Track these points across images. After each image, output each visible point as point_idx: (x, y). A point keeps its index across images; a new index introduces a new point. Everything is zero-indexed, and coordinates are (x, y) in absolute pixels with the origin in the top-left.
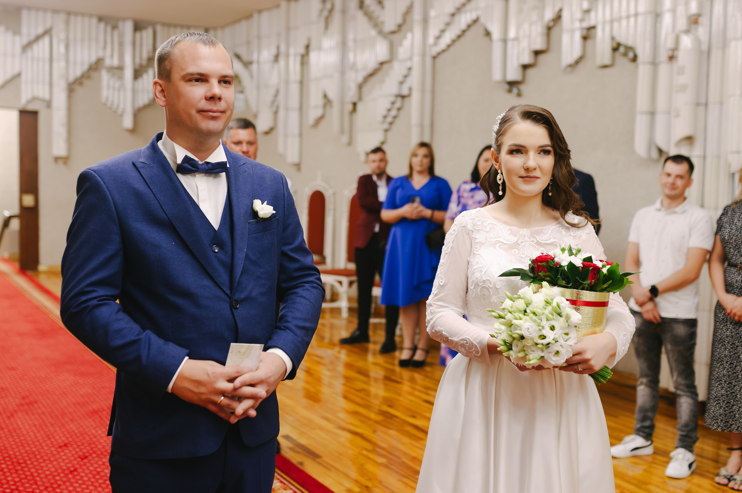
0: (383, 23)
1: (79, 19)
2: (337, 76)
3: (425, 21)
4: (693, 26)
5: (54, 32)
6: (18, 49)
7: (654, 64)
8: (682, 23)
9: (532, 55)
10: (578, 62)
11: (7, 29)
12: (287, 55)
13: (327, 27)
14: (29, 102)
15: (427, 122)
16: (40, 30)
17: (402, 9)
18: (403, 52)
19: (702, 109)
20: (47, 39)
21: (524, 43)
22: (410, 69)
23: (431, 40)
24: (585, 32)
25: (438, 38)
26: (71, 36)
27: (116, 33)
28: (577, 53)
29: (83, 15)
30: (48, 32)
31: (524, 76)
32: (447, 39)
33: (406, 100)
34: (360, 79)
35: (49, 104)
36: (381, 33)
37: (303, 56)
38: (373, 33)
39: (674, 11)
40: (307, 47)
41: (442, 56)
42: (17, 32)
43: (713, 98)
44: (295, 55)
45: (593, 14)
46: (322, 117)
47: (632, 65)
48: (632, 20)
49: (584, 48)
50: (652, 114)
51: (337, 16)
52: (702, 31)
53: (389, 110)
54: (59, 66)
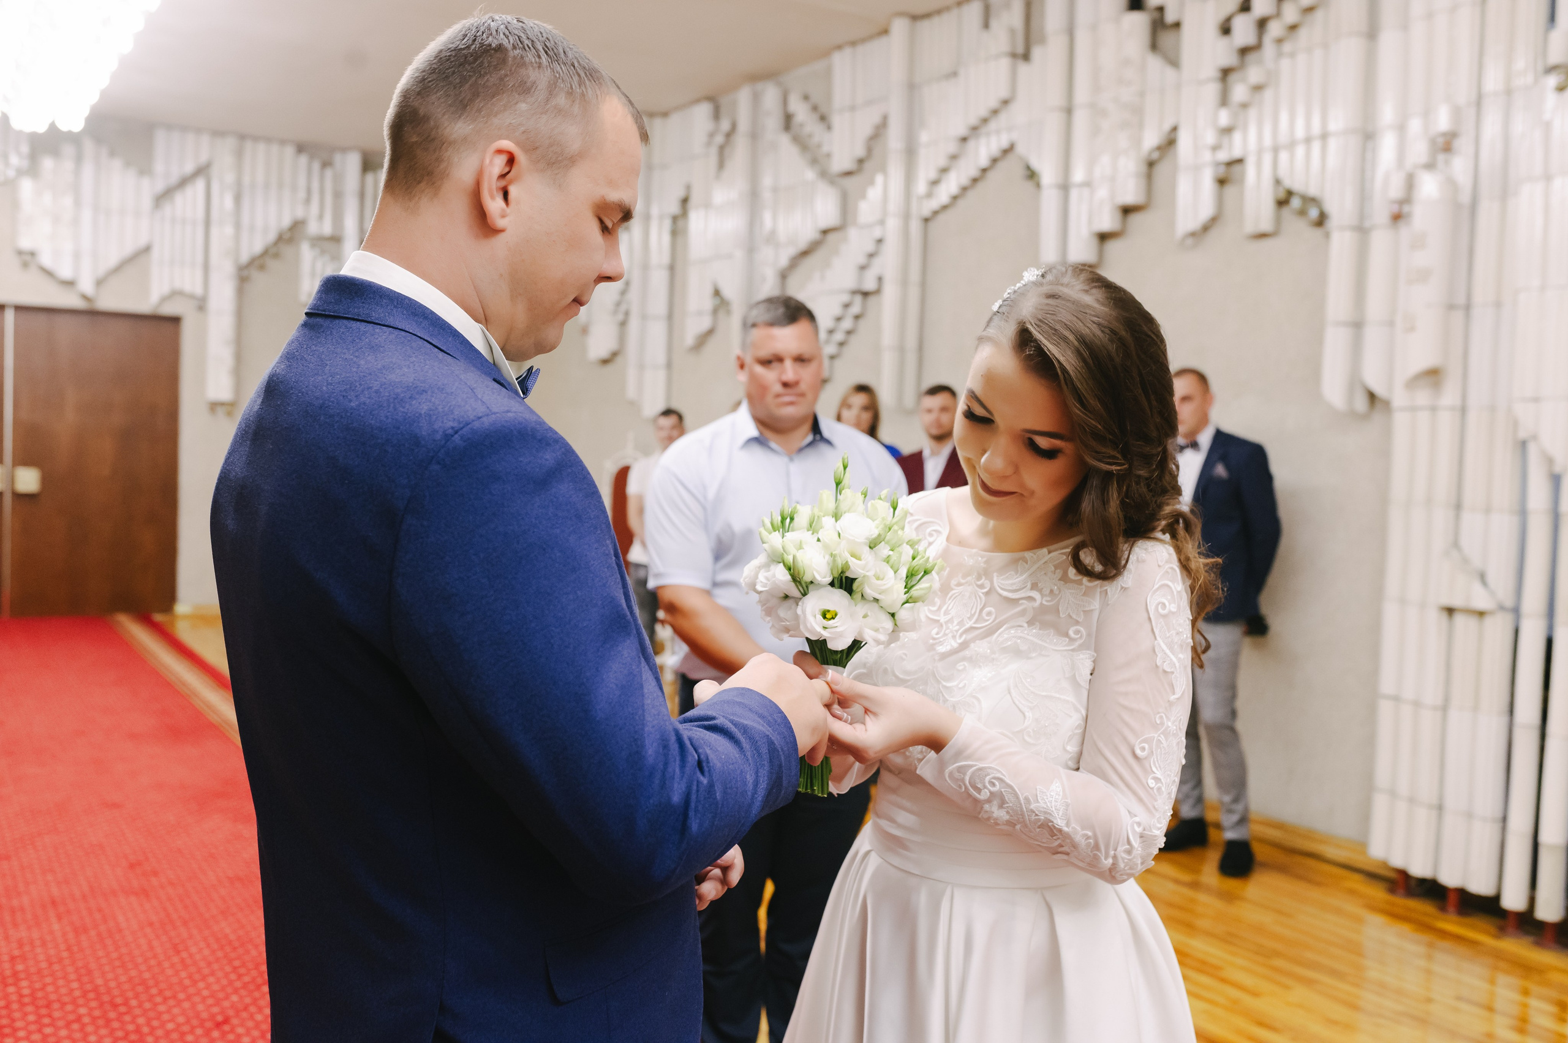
0: (828, 155)
1: (261, 147)
2: (739, 254)
3: (911, 152)
4: (1441, 157)
5: (215, 171)
6: (147, 202)
7: (1362, 230)
8: (1419, 151)
9: (1118, 215)
10: (1206, 228)
11: (128, 164)
12: (647, 218)
13: (721, 164)
14: (164, 299)
15: (911, 342)
16: (189, 168)
17: (865, 129)
18: (867, 209)
19: (1458, 316)
20: (200, 185)
21: (1102, 193)
22: (880, 241)
23: (921, 187)
24: (1222, 170)
25: (935, 183)
26: (246, 179)
27: (329, 173)
28: (1206, 210)
29: (268, 140)
30: (203, 171)
31: (1101, 254)
32: (951, 185)
33: (872, 300)
34: (784, 261)
35: (201, 304)
36: (824, 174)
37: (675, 219)
38: (810, 175)
39: (1401, 128)
40: (685, 201)
41: (941, 217)
42: (145, 170)
43: (1482, 293)
44: (661, 218)
45: (1237, 136)
46: (710, 332)
47: (1318, 232)
48: (1316, 146)
49: (1220, 201)
50: (1357, 325)
51: (741, 143)
52: (1460, 166)
53: (839, 319)
54: (221, 234)
